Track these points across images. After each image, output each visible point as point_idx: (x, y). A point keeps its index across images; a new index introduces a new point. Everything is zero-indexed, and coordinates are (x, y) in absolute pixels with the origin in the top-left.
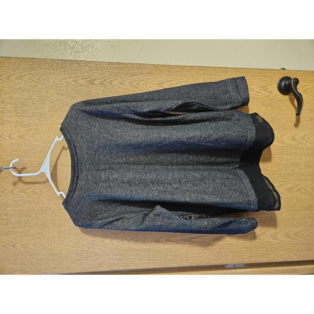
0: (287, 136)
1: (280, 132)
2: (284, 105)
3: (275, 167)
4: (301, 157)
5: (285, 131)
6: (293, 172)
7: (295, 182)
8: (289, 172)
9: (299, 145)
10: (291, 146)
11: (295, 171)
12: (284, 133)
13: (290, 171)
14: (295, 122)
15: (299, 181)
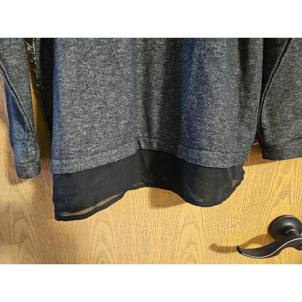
0: (195, 233)
1: (203, 222)
2: (251, 228)
3: (142, 214)
4: (159, 255)
5: (205, 229)
6: (132, 243)
7: (116, 247)
8: (132, 237)
9: (180, 253)
10: (178, 239)
11: (134, 247)
12: (201, 228)
13: (135, 240)
14: (219, 244)
15: (117, 253)
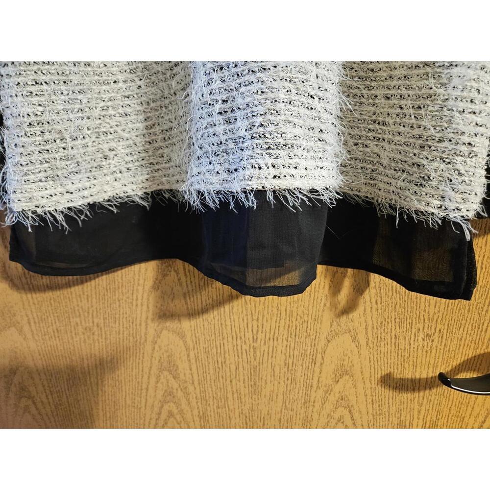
0: (352, 351)
1: (367, 329)
2: (461, 339)
3: (247, 315)
4: (280, 397)
5: (371, 345)
6: (228, 374)
7: (196, 383)
8: (228, 362)
9: (320, 392)
10: (318, 364)
11: (231, 381)
12: (363, 342)
13: (233, 367)
14: (398, 374)
15: (199, 395)
